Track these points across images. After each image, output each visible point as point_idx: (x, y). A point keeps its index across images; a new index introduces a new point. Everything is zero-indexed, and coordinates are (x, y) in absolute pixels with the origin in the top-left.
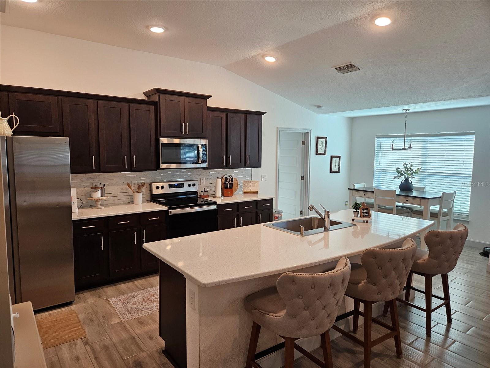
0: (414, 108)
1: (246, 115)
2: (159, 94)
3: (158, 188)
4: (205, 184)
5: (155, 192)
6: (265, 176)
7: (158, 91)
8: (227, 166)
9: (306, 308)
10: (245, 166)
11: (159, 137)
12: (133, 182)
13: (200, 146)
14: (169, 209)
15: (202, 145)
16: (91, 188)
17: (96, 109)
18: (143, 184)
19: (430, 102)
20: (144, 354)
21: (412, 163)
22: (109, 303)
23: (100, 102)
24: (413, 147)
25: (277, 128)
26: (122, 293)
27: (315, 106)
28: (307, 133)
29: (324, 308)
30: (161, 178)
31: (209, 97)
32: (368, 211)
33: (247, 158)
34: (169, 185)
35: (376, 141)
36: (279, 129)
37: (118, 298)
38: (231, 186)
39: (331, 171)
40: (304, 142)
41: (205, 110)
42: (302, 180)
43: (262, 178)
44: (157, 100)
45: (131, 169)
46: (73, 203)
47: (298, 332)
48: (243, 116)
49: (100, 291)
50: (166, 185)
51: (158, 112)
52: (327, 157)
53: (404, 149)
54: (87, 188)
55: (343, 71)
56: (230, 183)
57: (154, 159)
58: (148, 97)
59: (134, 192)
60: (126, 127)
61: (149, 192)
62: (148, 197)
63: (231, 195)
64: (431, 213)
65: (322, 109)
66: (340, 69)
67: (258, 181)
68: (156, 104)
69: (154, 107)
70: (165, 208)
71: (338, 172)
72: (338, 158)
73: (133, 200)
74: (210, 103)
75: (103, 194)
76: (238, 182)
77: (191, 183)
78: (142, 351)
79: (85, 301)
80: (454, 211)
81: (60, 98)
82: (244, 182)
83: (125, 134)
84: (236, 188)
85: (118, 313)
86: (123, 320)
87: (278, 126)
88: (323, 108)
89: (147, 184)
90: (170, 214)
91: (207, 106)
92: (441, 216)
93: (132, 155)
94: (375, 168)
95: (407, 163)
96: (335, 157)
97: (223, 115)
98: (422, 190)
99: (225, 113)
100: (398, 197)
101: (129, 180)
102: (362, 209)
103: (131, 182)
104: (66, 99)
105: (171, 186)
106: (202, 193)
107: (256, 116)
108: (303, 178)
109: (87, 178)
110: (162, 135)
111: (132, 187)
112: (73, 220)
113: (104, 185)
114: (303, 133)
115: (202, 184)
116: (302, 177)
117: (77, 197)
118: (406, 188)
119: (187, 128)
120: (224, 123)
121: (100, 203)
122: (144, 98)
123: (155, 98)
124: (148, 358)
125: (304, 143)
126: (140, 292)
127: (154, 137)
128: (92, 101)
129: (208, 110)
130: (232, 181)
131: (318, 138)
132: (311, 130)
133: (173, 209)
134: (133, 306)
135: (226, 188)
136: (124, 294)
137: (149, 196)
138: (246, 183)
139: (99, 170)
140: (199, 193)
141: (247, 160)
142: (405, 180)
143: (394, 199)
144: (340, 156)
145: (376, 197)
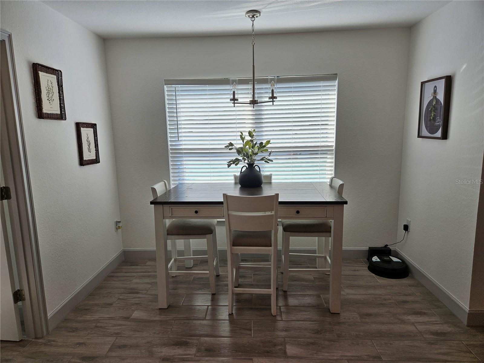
71: (97, 161)
72: (93, 129)
96: (84, 125)
131: (36, 68)
142: (247, 166)
143: (273, 213)
144: (95, 125)
145: (228, 215)
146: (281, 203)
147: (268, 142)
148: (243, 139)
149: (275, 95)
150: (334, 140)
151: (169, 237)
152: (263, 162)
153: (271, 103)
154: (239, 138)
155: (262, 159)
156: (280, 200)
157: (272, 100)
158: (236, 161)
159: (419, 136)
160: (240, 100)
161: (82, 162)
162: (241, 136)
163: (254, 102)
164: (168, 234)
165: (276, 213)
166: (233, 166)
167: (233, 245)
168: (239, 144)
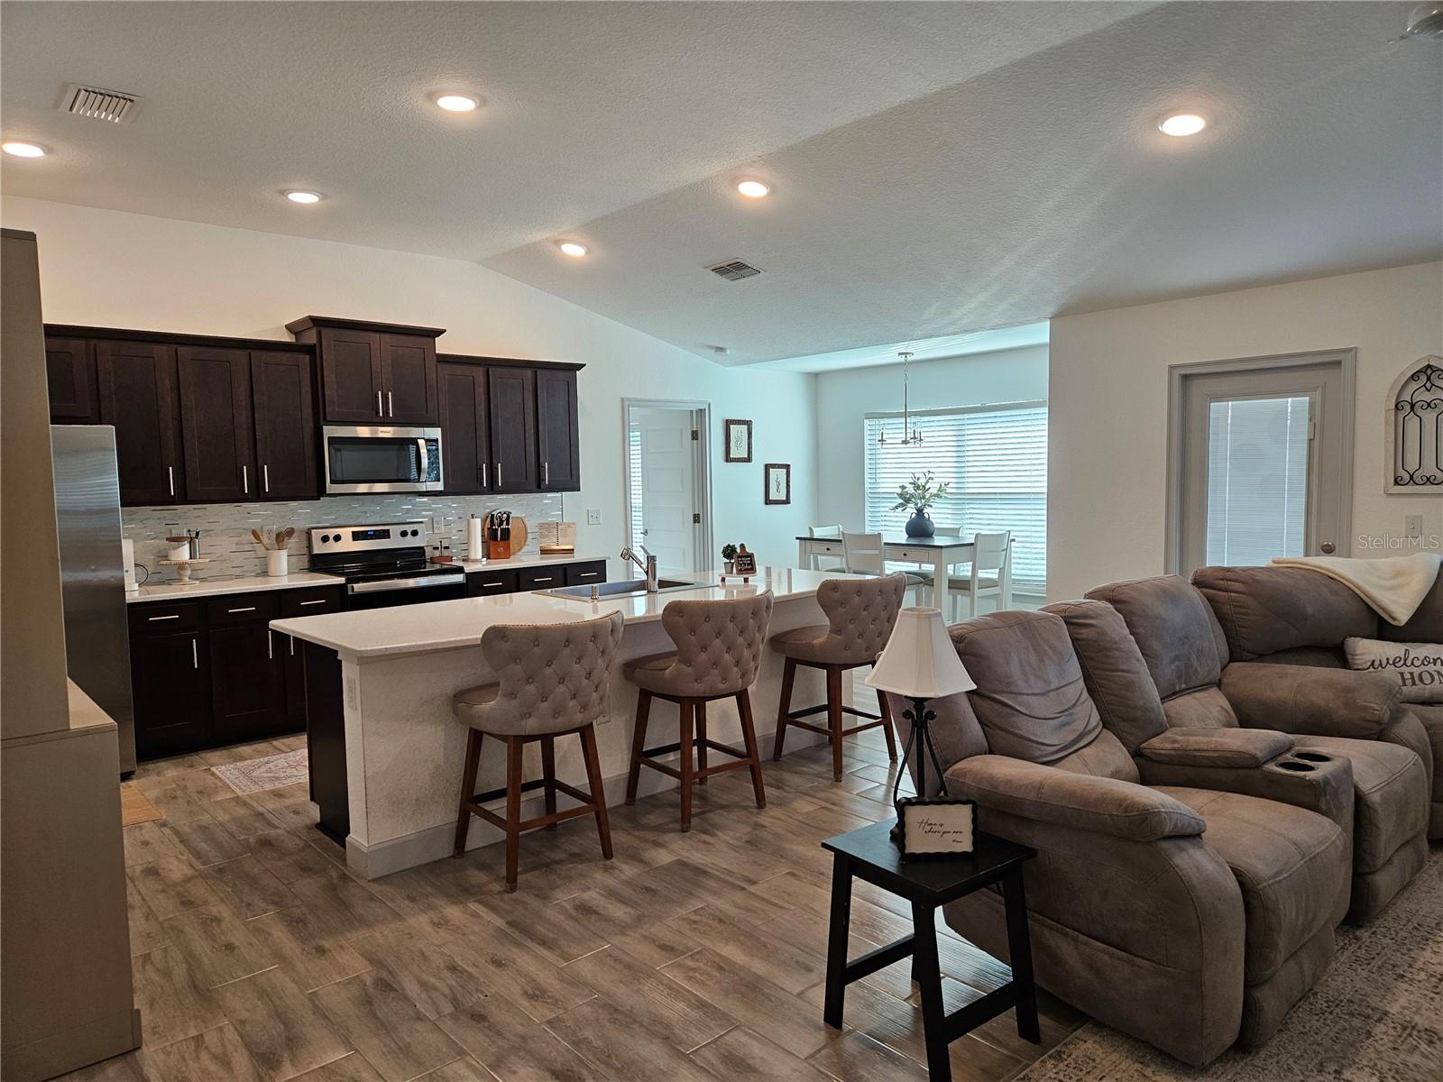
1: (536, 372)
2: (319, 328)
3: (325, 539)
4: (443, 531)
5: (319, 548)
6: (598, 512)
7: (318, 323)
8: (493, 489)
9: (530, 679)
10: (539, 487)
11: (321, 424)
12: (265, 529)
13: (421, 442)
14: (349, 581)
15: (427, 441)
16: (167, 539)
17: (174, 363)
18: (290, 532)
19: (931, 337)
20: (279, 831)
21: (931, 475)
22: (213, 774)
23: (181, 350)
24: (927, 439)
25: (623, 399)
26: (243, 759)
27: (711, 347)
28: (701, 412)
29: (562, 681)
30: (335, 519)
31: (440, 332)
32: (751, 560)
33: (542, 469)
34: (353, 533)
35: (867, 427)
36: (626, 404)
37: (232, 766)
38: (506, 533)
39: (768, 501)
40: (697, 431)
41: (431, 363)
42: (695, 521)
43: (590, 518)
44: (314, 341)
45: (258, 496)
46: (127, 571)
47: (523, 723)
48: (529, 372)
49: (194, 758)
50: (346, 533)
51: (319, 369)
52: (756, 468)
53: (905, 442)
54: (157, 541)
55: (729, 275)
56: (504, 526)
57: (311, 473)
58: (296, 334)
59: (267, 549)
60: (243, 403)
61: (305, 551)
62: (305, 561)
63: (507, 554)
64: (950, 581)
65: (726, 355)
66: (721, 271)
67: (574, 524)
68: (310, 350)
69: (308, 356)
70: (341, 580)
71: (787, 502)
72: (785, 470)
73: (267, 569)
74: (443, 346)
75: (195, 553)
76: (528, 526)
77: (409, 528)
78: (276, 827)
79: (158, 774)
80: (1013, 577)
81: (92, 342)
82: (541, 526)
83: (243, 418)
84: (523, 540)
85: (231, 784)
86: (240, 794)
87: (624, 396)
88: (728, 352)
89: (301, 531)
90: (350, 593)
91: (437, 352)
92: (976, 587)
93: (259, 465)
94: (867, 491)
95: (917, 475)
96: (774, 466)
97: (479, 373)
98: (954, 532)
99: (481, 369)
100: (888, 549)
101: (254, 522)
102: (739, 557)
103: (262, 527)
104: (104, 345)
105: (356, 536)
106: (437, 553)
107: (560, 374)
108: (696, 519)
109: (158, 519)
110: (328, 419)
111: (265, 540)
112: (127, 602)
113: (197, 534)
114: (692, 411)
115: (436, 531)
116: (695, 516)
117: (135, 561)
118: (920, 529)
119: (387, 402)
120: (481, 390)
121: (188, 572)
122: (287, 338)
123: (311, 338)
124: (286, 834)
125: (695, 435)
126: (282, 755)
127: (311, 425)
128: (165, 348)
129: (438, 361)
130: (508, 524)
131: (728, 423)
132: (709, 405)
133: (358, 581)
134: (265, 775)
135: (495, 538)
136: (247, 759)
137: (306, 558)
138: (546, 528)
139: (184, 498)
140: (429, 553)
141: (542, 473)
142: (916, 513)
144: (790, 465)
145: (847, 552)
165: (882, 552)
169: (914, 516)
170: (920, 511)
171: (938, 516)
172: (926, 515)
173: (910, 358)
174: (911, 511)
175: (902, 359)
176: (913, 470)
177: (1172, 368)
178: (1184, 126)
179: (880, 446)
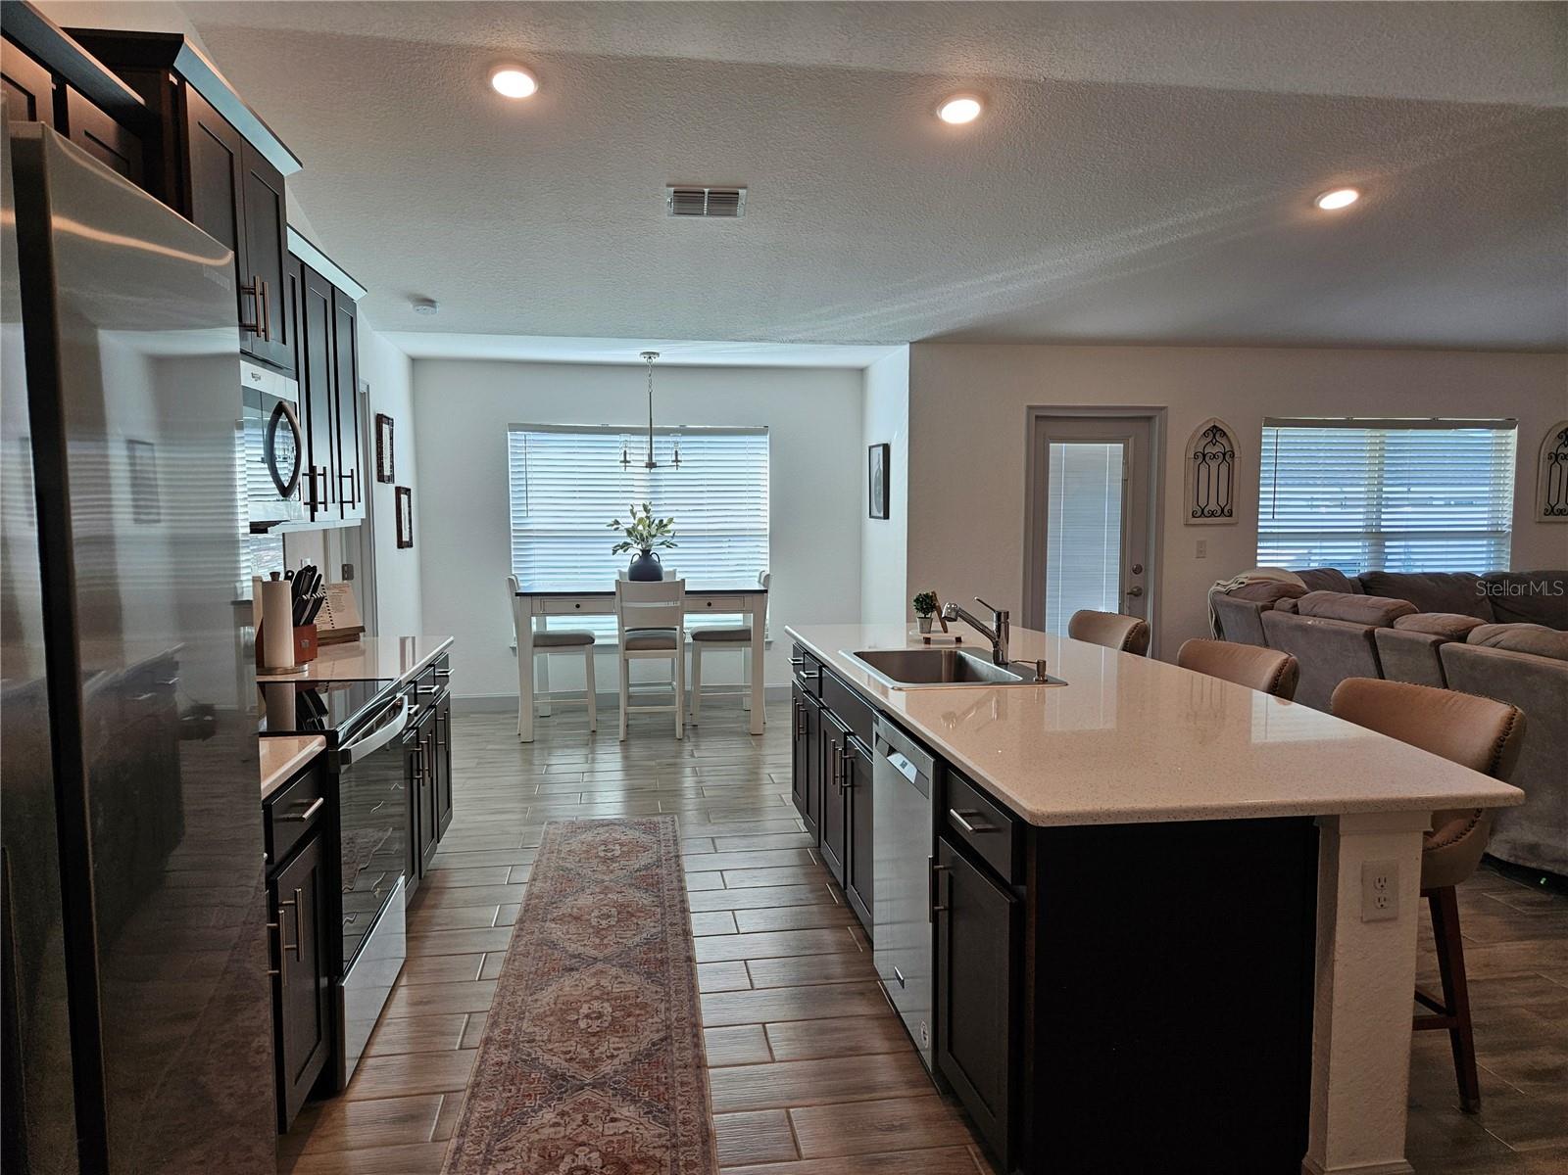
0: (671, 353)
1: (333, 289)
33: (344, 482)
35: (510, 443)
38: (315, 609)
39: (400, 543)
48: (330, 288)
56: (317, 594)
67: (347, 585)
71: (411, 544)
72: (407, 496)
94: (513, 527)
96: (402, 491)
99: (299, 265)
131: (379, 420)
132: (368, 386)
141: (343, 492)
142: (640, 553)
143: (679, 604)
144: (410, 490)
145: (622, 607)
146: (688, 592)
147: (671, 520)
148: (634, 514)
149: (679, 459)
150: (767, 520)
151: (537, 649)
152: (664, 546)
153: (674, 470)
154: (629, 514)
155: (662, 544)
156: (688, 588)
157: (675, 464)
158: (625, 546)
159: (871, 516)
160: (632, 464)
161: (401, 545)
162: (632, 511)
163: (651, 465)
164: (535, 646)
165: (682, 604)
166: (621, 551)
167: (627, 649)
168: (628, 522)
169: (636, 558)
170: (646, 553)
171: (668, 560)
172: (655, 557)
173: (656, 360)
174: (635, 551)
175: (643, 360)
176: (632, 502)
177: (1030, 408)
178: (1339, 200)
179: (623, 470)
